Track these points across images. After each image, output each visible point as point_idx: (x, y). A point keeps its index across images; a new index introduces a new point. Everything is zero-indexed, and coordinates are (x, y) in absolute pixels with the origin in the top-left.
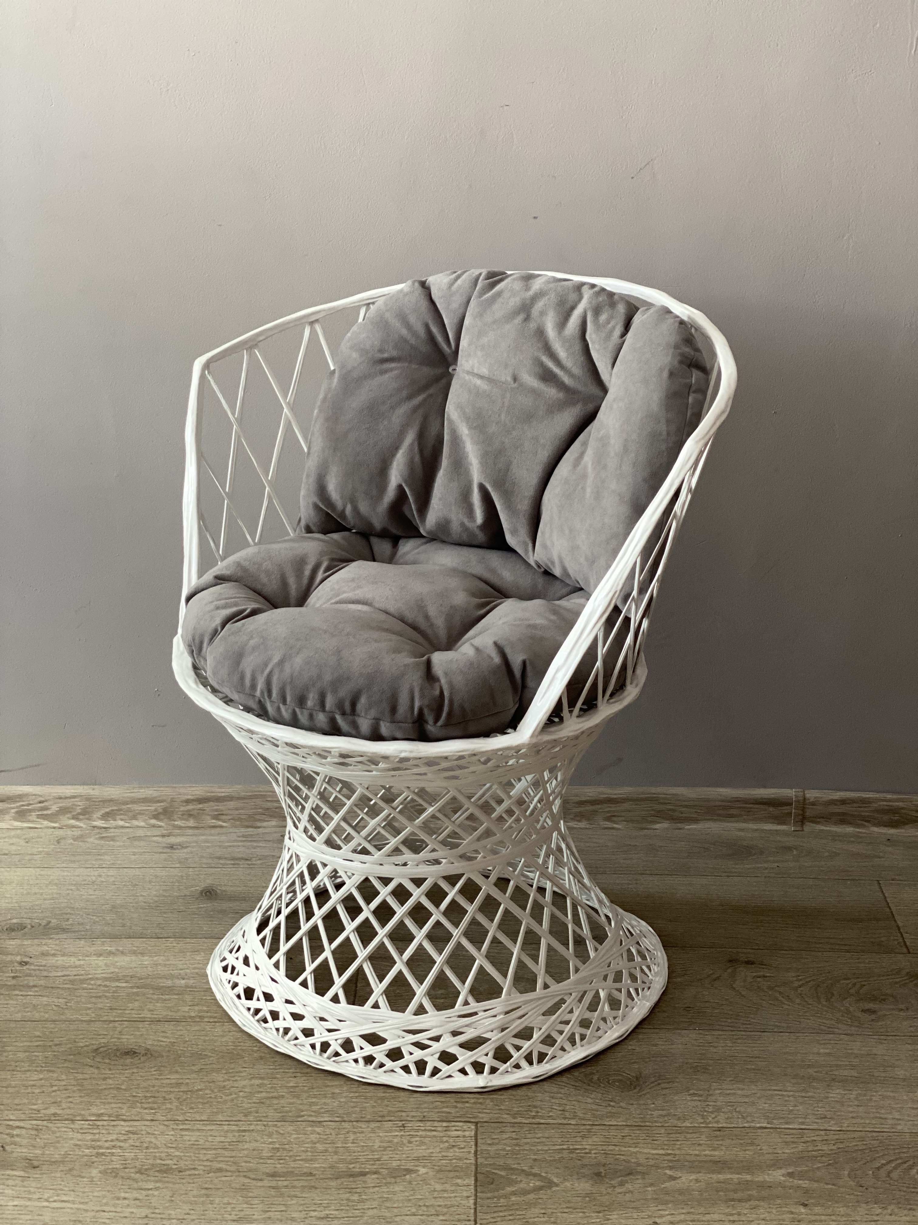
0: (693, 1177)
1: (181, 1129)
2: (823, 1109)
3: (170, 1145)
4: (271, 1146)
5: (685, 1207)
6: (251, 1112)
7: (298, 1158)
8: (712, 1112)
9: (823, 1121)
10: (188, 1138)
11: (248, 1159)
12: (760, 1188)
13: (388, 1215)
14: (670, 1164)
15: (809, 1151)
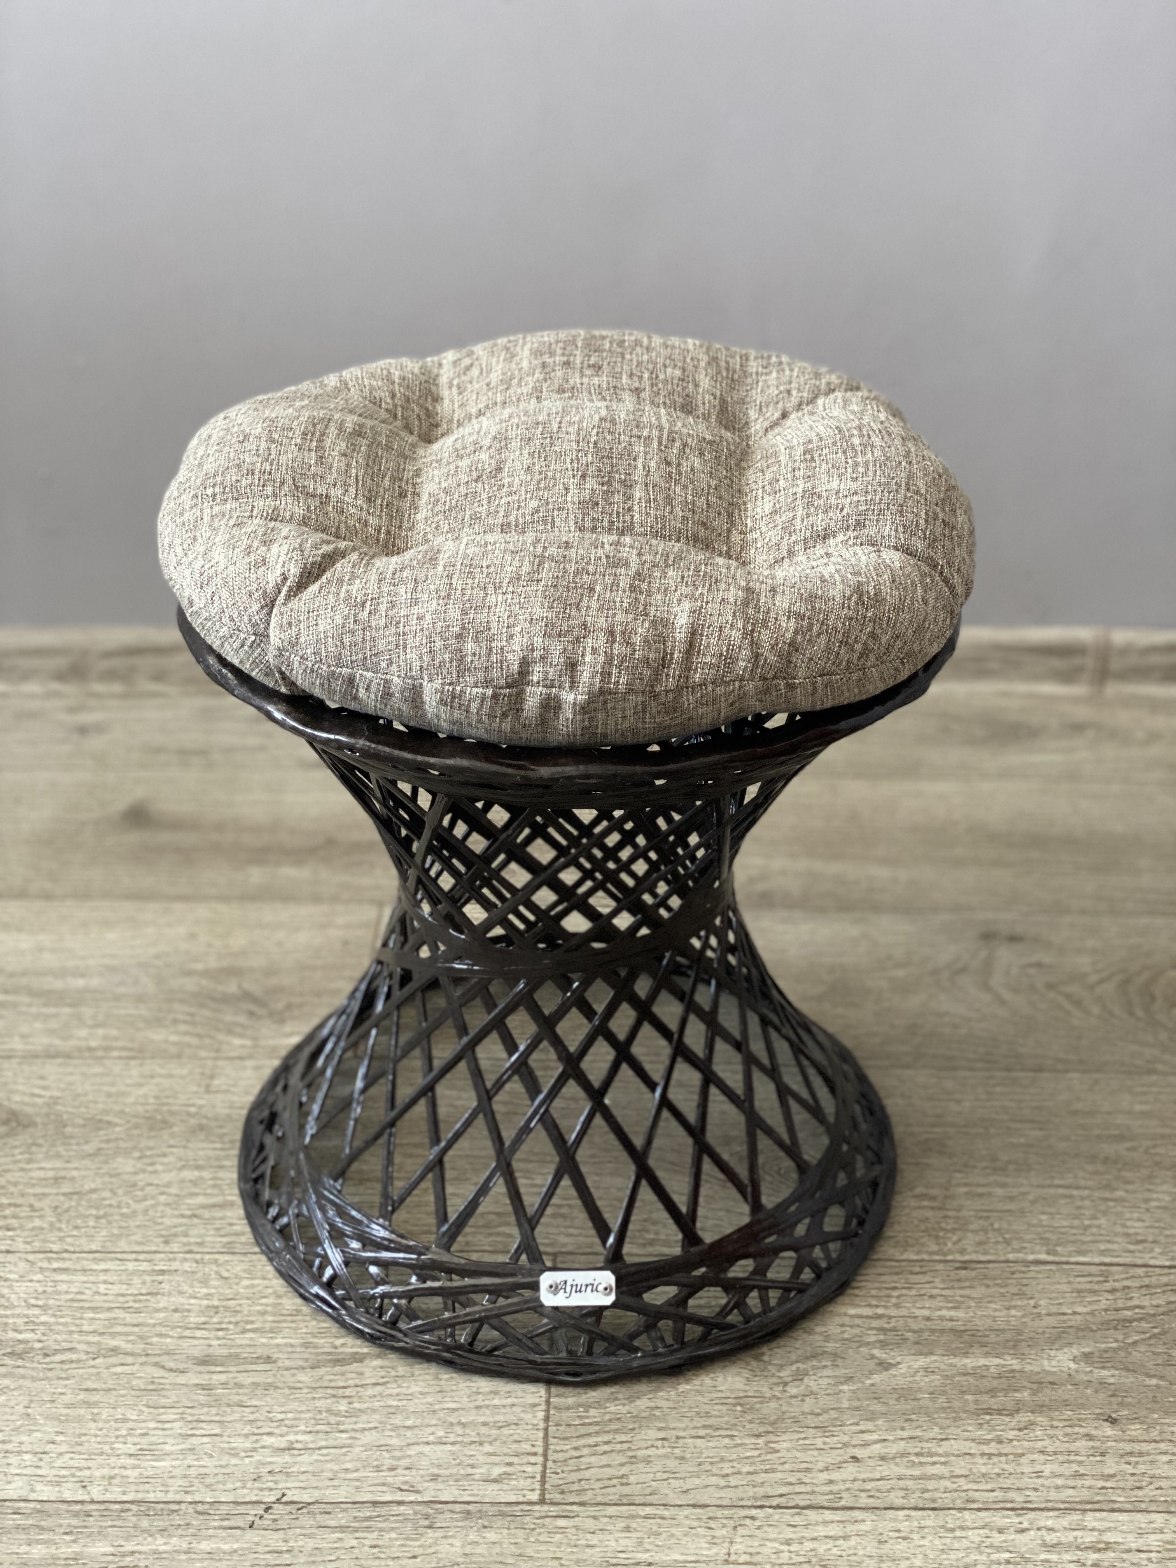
0: (922, 1361)
1: (55, 1270)
2: (1140, 1224)
3: (33, 1301)
4: (205, 1302)
5: (906, 1425)
6: (175, 1235)
7: (249, 1327)
8: (954, 1231)
9: (1139, 1247)
10: (63, 1287)
11: (163, 1330)
12: (1035, 1386)
13: (395, 1442)
14: (882, 1337)
15: (1117, 1310)
